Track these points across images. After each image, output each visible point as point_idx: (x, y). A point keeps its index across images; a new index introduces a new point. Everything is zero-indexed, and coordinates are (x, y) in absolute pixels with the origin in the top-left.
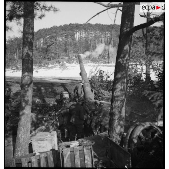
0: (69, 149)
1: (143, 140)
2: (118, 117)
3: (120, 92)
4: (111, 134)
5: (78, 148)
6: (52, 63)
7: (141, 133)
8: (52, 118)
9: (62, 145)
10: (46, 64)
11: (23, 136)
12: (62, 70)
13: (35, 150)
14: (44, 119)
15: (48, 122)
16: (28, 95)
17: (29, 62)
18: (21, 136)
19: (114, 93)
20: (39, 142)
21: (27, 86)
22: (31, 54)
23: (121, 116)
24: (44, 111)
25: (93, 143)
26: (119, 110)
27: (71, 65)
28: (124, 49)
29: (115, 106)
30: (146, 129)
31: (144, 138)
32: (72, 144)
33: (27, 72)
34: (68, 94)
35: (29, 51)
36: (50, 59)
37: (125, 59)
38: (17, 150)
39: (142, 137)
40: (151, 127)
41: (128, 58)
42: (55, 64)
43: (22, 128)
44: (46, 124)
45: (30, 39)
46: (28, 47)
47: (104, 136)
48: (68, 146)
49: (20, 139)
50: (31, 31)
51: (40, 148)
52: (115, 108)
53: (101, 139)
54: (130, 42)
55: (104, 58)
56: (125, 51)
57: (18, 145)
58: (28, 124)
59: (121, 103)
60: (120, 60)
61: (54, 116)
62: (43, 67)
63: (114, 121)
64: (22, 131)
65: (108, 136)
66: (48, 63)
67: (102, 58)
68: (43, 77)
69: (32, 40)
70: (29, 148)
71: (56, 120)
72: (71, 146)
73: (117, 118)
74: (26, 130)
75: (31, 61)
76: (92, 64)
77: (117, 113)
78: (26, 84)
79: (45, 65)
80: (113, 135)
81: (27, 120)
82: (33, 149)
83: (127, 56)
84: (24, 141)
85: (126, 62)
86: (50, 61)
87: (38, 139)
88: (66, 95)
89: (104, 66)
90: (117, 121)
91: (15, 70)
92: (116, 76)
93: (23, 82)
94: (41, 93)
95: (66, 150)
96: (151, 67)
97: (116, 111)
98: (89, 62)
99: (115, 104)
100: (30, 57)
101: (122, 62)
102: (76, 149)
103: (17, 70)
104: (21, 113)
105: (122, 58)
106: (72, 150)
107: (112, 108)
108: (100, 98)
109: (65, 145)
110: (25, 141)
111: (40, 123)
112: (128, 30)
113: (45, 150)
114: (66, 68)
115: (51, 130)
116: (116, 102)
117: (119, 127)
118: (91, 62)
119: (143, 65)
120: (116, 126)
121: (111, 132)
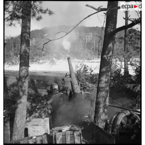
0: (61, 133)
1: (124, 126)
2: (103, 105)
3: (104, 84)
4: (97, 120)
5: (69, 132)
6: (43, 60)
7: (123, 120)
8: (44, 106)
9: (54, 130)
10: (38, 59)
11: (20, 122)
12: (52, 65)
13: (30, 134)
14: (37, 107)
15: (40, 109)
16: (24, 86)
17: (26, 57)
18: (18, 122)
19: (100, 85)
20: (34, 127)
21: (24, 78)
22: (28, 50)
23: (105, 105)
24: (37, 100)
25: (82, 128)
26: (104, 100)
27: (59, 61)
28: (109, 47)
29: (100, 96)
30: (127, 116)
31: (125, 124)
32: (63, 129)
33: (24, 66)
34: (58, 86)
35: (26, 48)
36: (41, 56)
37: (109, 55)
38: (14, 134)
39: (124, 123)
40: (131, 115)
41: (111, 54)
42: (45, 60)
43: (19, 114)
44: (39, 111)
45: (28, 38)
46: (26, 44)
47: (90, 122)
48: (60, 131)
49: (17, 124)
50: (28, 31)
51: (35, 132)
52: (100, 98)
53: (88, 125)
54: (113, 41)
55: (88, 55)
56: (109, 48)
57: (15, 129)
58: (24, 111)
59: (105, 93)
60: (105, 56)
61: (45, 104)
62: (35, 62)
63: (99, 109)
64: (19, 117)
65: (94, 122)
66: (39, 59)
67: (86, 55)
68: (35, 71)
69: (29, 39)
70: (25, 132)
71: (47, 108)
72: (63, 131)
73: (101, 107)
74: (23, 117)
75: (28, 56)
76: (77, 60)
77: (102, 102)
78: (24, 77)
79: (36, 60)
80: (99, 121)
81: (23, 108)
82: (28, 133)
83: (111, 53)
84: (20, 126)
85: (110, 58)
86: (41, 58)
87: (33, 124)
88: (56, 87)
89: (87, 62)
90: (102, 109)
91: (11, 65)
92: (101, 70)
93: (21, 74)
94: (34, 85)
95: (59, 134)
96: (129, 63)
97: (101, 100)
98: (74, 59)
99: (100, 94)
100: (27, 53)
101: (106, 58)
102: (67, 133)
103: (12, 65)
104: (18, 102)
105: (106, 55)
106: (63, 135)
107: (97, 98)
108: (85, 89)
109: (57, 129)
110: (22, 127)
111: (33, 111)
112: (112, 30)
113: (39, 134)
114: (55, 64)
115: (44, 117)
116: (101, 93)
117: (104, 114)
118: (76, 59)
119: (123, 61)
120: (101, 114)
121: (97, 119)
